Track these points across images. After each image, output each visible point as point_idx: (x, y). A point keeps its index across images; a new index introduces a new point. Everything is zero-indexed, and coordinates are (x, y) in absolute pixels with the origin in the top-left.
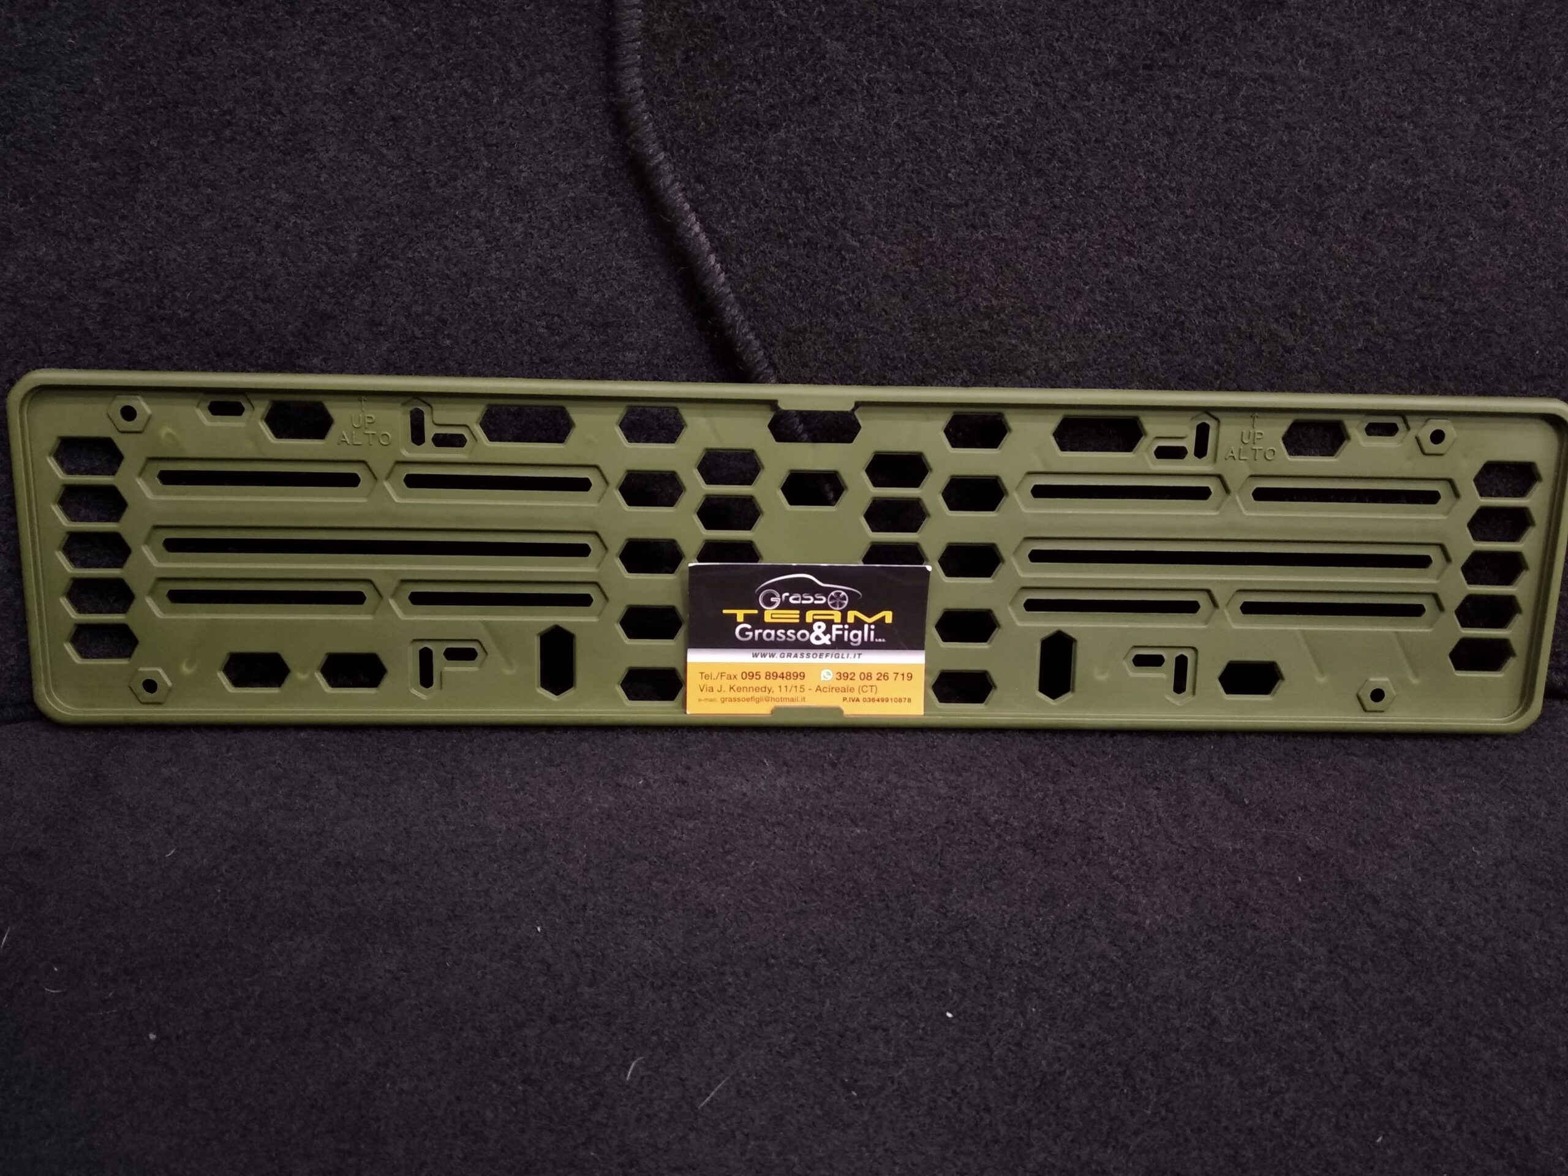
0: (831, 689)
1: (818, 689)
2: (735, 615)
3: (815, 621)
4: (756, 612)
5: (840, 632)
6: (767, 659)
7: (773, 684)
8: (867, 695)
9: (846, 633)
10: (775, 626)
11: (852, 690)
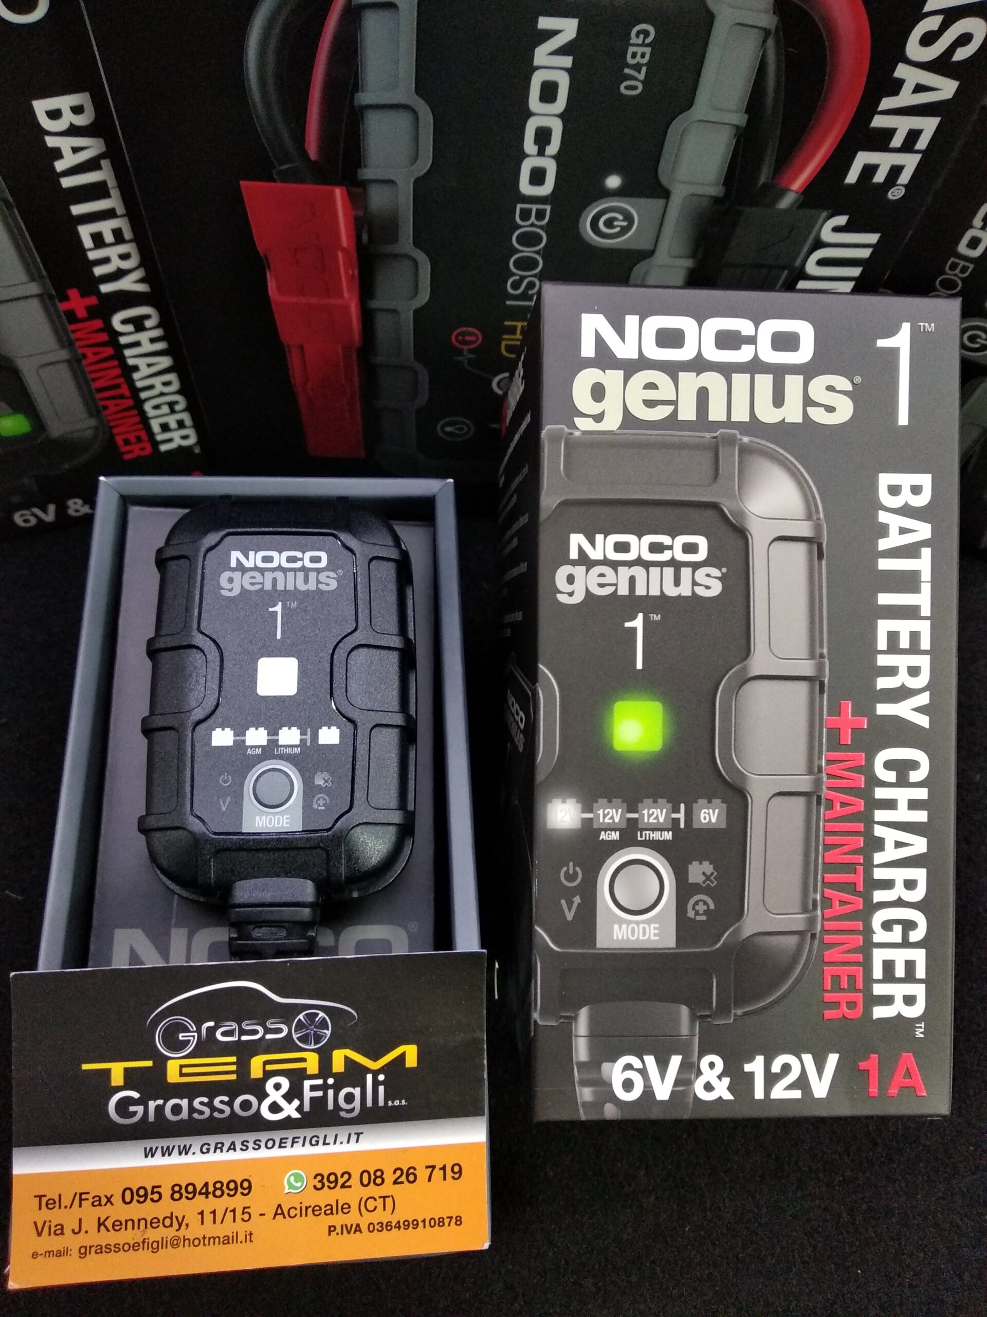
0: (305, 1211)
1: (279, 1211)
2: (108, 1072)
3: (268, 1075)
4: (149, 1063)
5: (320, 1094)
6: (175, 1159)
7: (187, 1208)
8: (375, 1218)
9: (331, 1092)
10: (189, 1091)
11: (345, 1208)
